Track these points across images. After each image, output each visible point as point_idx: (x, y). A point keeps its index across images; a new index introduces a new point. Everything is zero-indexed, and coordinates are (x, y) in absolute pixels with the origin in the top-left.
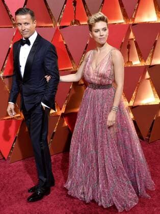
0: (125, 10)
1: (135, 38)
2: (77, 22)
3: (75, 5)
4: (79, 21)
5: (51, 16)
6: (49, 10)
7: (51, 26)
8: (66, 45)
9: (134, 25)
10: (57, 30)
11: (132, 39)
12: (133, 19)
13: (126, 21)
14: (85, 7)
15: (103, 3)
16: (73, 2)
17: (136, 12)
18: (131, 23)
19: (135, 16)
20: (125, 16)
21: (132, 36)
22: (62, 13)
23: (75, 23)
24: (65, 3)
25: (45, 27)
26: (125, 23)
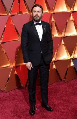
0: (48, 5)
1: (55, 21)
2: (21, 12)
3: (19, 3)
4: (22, 12)
5: (6, 9)
6: (4, 6)
7: (6, 15)
8: (15, 26)
9: (54, 13)
10: (9, 17)
11: (53, 22)
12: (54, 10)
13: (49, 12)
14: (25, 4)
15: (35, 1)
16: (18, 1)
17: (55, 6)
18: (52, 12)
19: (54, 8)
20: (49, 8)
21: (53, 20)
22: (12, 7)
23: (20, 13)
24: (14, 2)
25: (2, 16)
26: (49, 13)
